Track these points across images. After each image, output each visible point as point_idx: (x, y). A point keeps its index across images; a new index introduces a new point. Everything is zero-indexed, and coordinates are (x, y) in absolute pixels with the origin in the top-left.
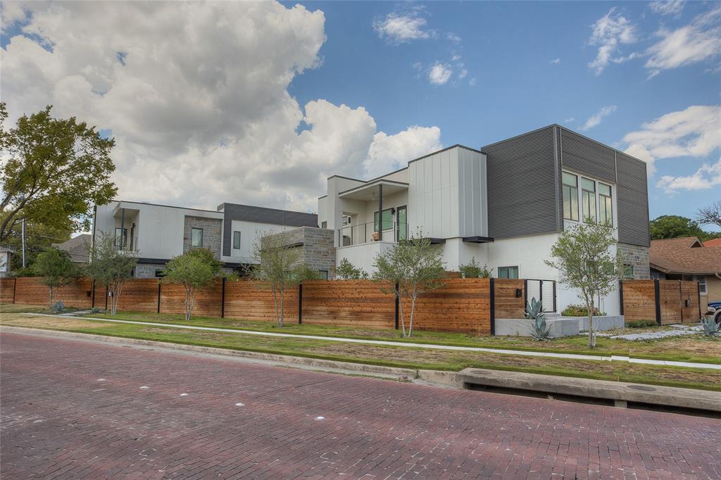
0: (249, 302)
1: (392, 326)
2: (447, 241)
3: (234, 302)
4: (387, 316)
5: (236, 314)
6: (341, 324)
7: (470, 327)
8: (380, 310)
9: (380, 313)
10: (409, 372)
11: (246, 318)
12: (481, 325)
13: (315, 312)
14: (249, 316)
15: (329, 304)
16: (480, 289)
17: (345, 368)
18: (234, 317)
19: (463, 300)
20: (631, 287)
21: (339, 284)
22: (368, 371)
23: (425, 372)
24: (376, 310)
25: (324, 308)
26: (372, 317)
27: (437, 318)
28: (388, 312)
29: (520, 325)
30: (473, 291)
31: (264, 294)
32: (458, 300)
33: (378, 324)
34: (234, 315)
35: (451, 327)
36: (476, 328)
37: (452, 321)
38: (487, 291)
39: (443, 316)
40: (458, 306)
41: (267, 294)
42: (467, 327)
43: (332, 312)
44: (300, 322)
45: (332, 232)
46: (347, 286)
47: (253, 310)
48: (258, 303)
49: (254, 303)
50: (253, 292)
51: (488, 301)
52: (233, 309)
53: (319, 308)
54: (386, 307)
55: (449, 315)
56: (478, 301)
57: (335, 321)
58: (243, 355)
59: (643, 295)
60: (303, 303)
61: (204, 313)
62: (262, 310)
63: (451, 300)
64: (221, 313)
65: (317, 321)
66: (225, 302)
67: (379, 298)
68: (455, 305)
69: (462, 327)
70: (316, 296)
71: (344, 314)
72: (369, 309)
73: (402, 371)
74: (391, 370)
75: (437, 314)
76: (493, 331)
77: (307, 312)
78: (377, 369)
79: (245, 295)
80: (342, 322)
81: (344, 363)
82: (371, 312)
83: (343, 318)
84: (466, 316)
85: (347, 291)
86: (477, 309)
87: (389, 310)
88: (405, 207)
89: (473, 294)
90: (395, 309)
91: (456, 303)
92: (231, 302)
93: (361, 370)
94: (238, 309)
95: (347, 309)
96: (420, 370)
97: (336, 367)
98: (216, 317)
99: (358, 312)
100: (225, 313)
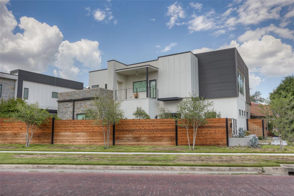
0: (75, 134)
1: (174, 144)
2: (183, 99)
3: (63, 133)
4: (171, 139)
5: (64, 141)
6: (142, 144)
7: (216, 143)
8: (166, 135)
9: (167, 137)
10: (258, 169)
11: (72, 143)
12: (222, 141)
13: (124, 138)
14: (74, 142)
15: (134, 133)
16: (221, 124)
17: (218, 170)
18: (62, 143)
19: (213, 129)
20: (252, 122)
21: (140, 121)
22: (233, 171)
23: (267, 169)
24: (164, 135)
25: (130, 135)
26: (162, 139)
27: (199, 139)
28: (171, 136)
29: (240, 140)
30: (217, 124)
31: (86, 128)
32: (210, 129)
33: (166, 144)
34: (62, 142)
35: (207, 143)
36: (220, 143)
37: (207, 140)
38: (225, 124)
39: (203, 138)
40: (210, 132)
41: (89, 128)
42: (215, 143)
43: (136, 138)
44: (114, 144)
45: (112, 92)
46: (146, 123)
47: (77, 138)
48: (82, 133)
49: (79, 134)
50: (78, 127)
51: (225, 129)
52: (61, 138)
53: (127, 136)
54: (170, 134)
55: (205, 137)
56: (220, 129)
57: (138, 143)
58: (141, 169)
59: (257, 125)
60: (116, 133)
61: (36, 142)
62: (85, 138)
63: (206, 129)
64: (51, 141)
65: (126, 143)
66: (54, 134)
67: (166, 129)
68: (209, 132)
69: (212, 143)
70: (125, 129)
71: (144, 138)
72: (160, 135)
73: (254, 169)
74: (247, 169)
75: (199, 136)
76: (228, 144)
77: (118, 138)
78: (238, 169)
79: (71, 128)
80: (143, 143)
81: (217, 168)
82: (161, 137)
83: (143, 141)
84: (214, 137)
85: (145, 125)
86: (220, 133)
87: (172, 135)
88: (155, 80)
89: (218, 126)
90: (175, 135)
91: (209, 131)
92: (59, 134)
93: (229, 170)
94: (66, 138)
95: (146, 135)
96: (264, 168)
97: (212, 170)
98: (47, 144)
99: (153, 137)
100: (54, 141)
